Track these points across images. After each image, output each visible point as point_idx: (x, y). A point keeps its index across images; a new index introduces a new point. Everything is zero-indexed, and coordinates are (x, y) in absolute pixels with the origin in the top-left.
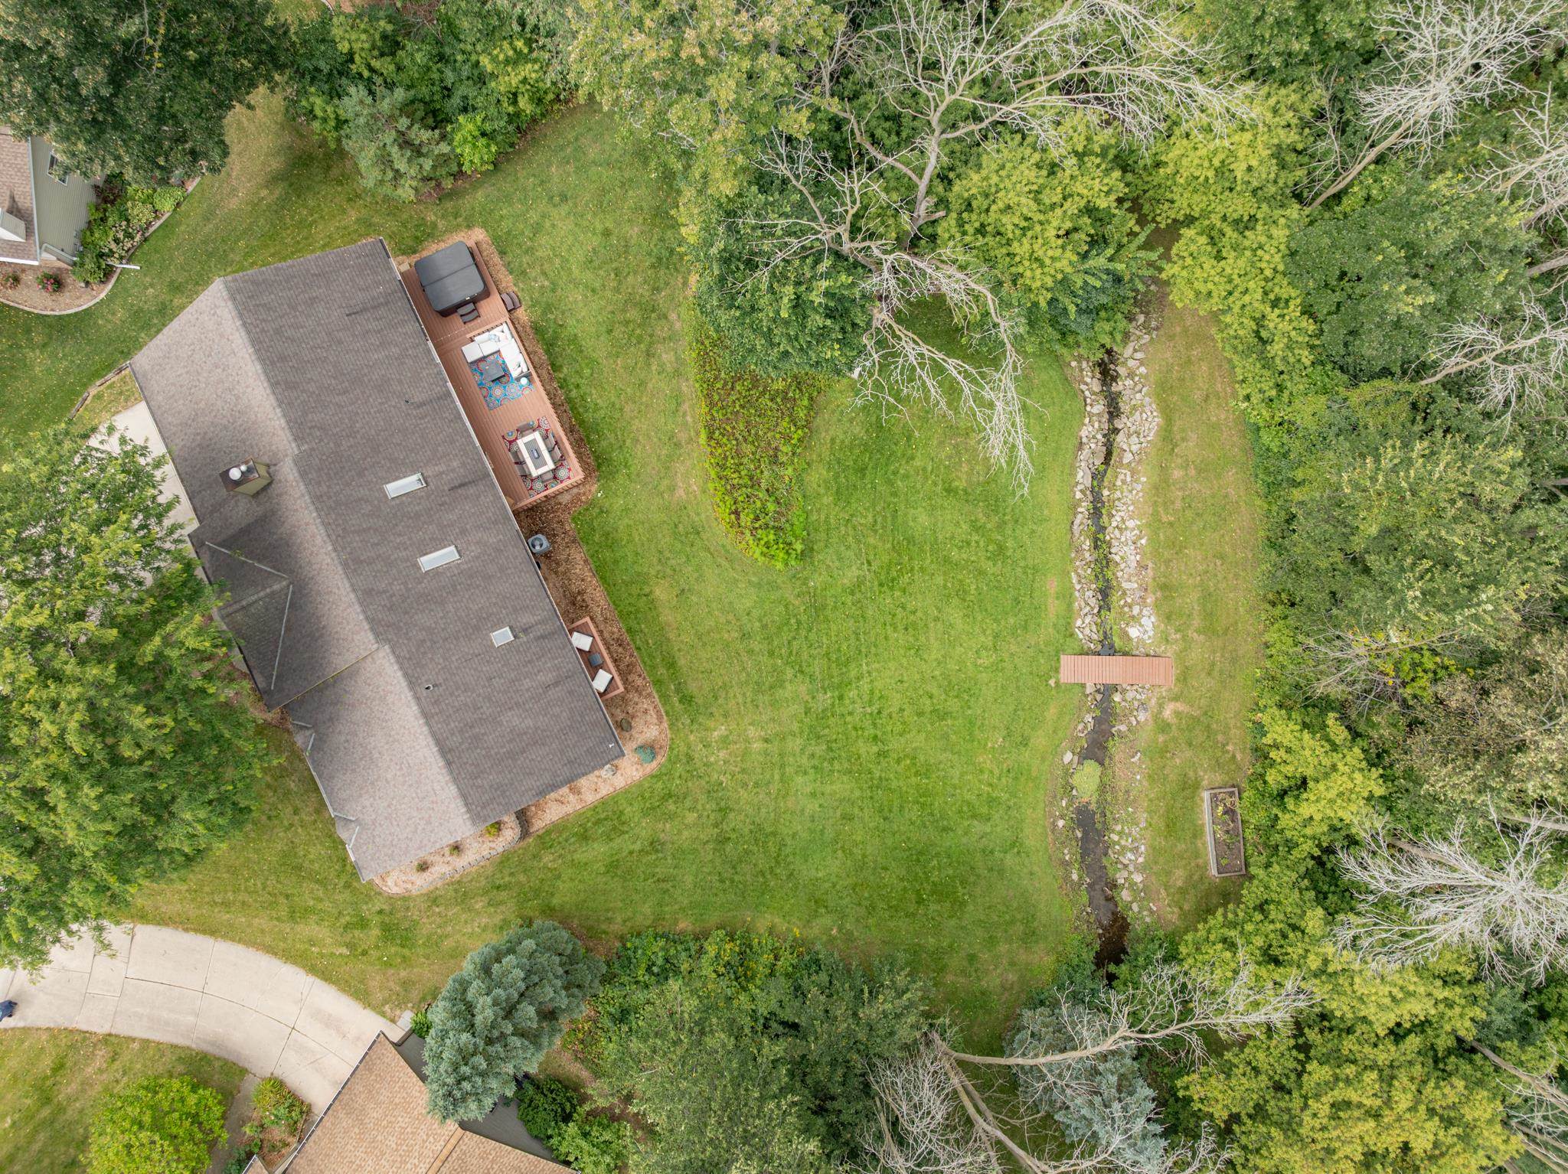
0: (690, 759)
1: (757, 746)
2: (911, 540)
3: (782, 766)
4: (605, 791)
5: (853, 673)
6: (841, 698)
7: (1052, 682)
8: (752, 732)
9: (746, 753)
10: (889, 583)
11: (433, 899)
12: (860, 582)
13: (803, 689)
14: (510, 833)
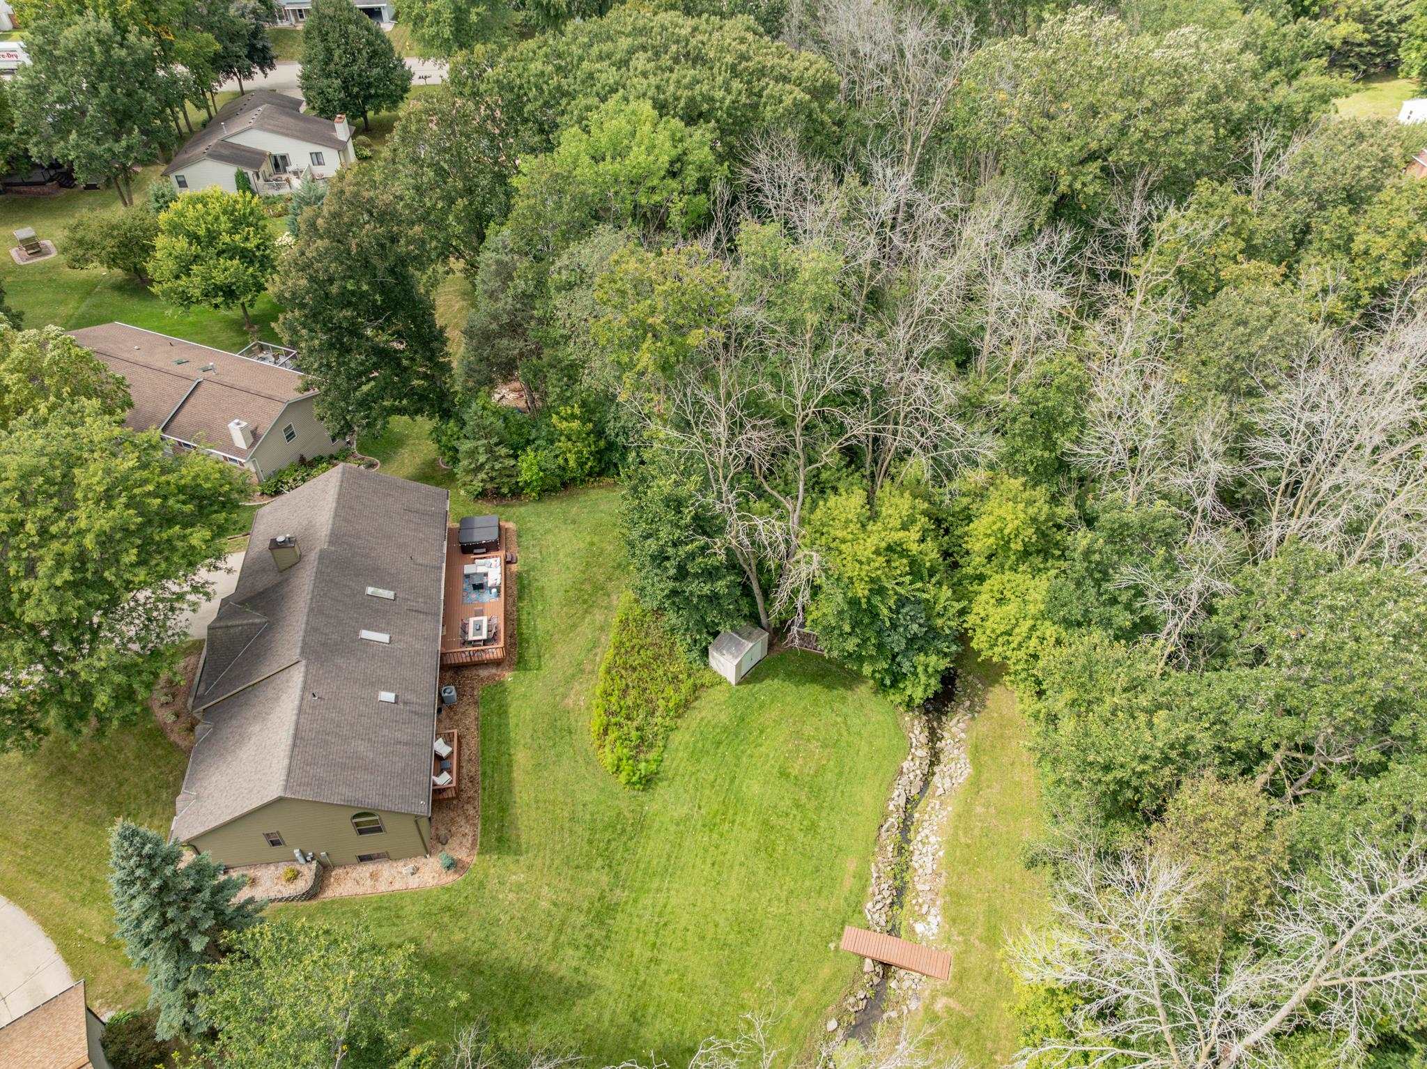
0: (482, 885)
1: (545, 904)
2: (740, 800)
3: (559, 932)
4: (398, 885)
5: (655, 885)
6: (635, 901)
7: (832, 946)
8: (545, 891)
9: (532, 906)
10: (710, 826)
12: (688, 818)
13: (605, 879)
14: (301, 885)
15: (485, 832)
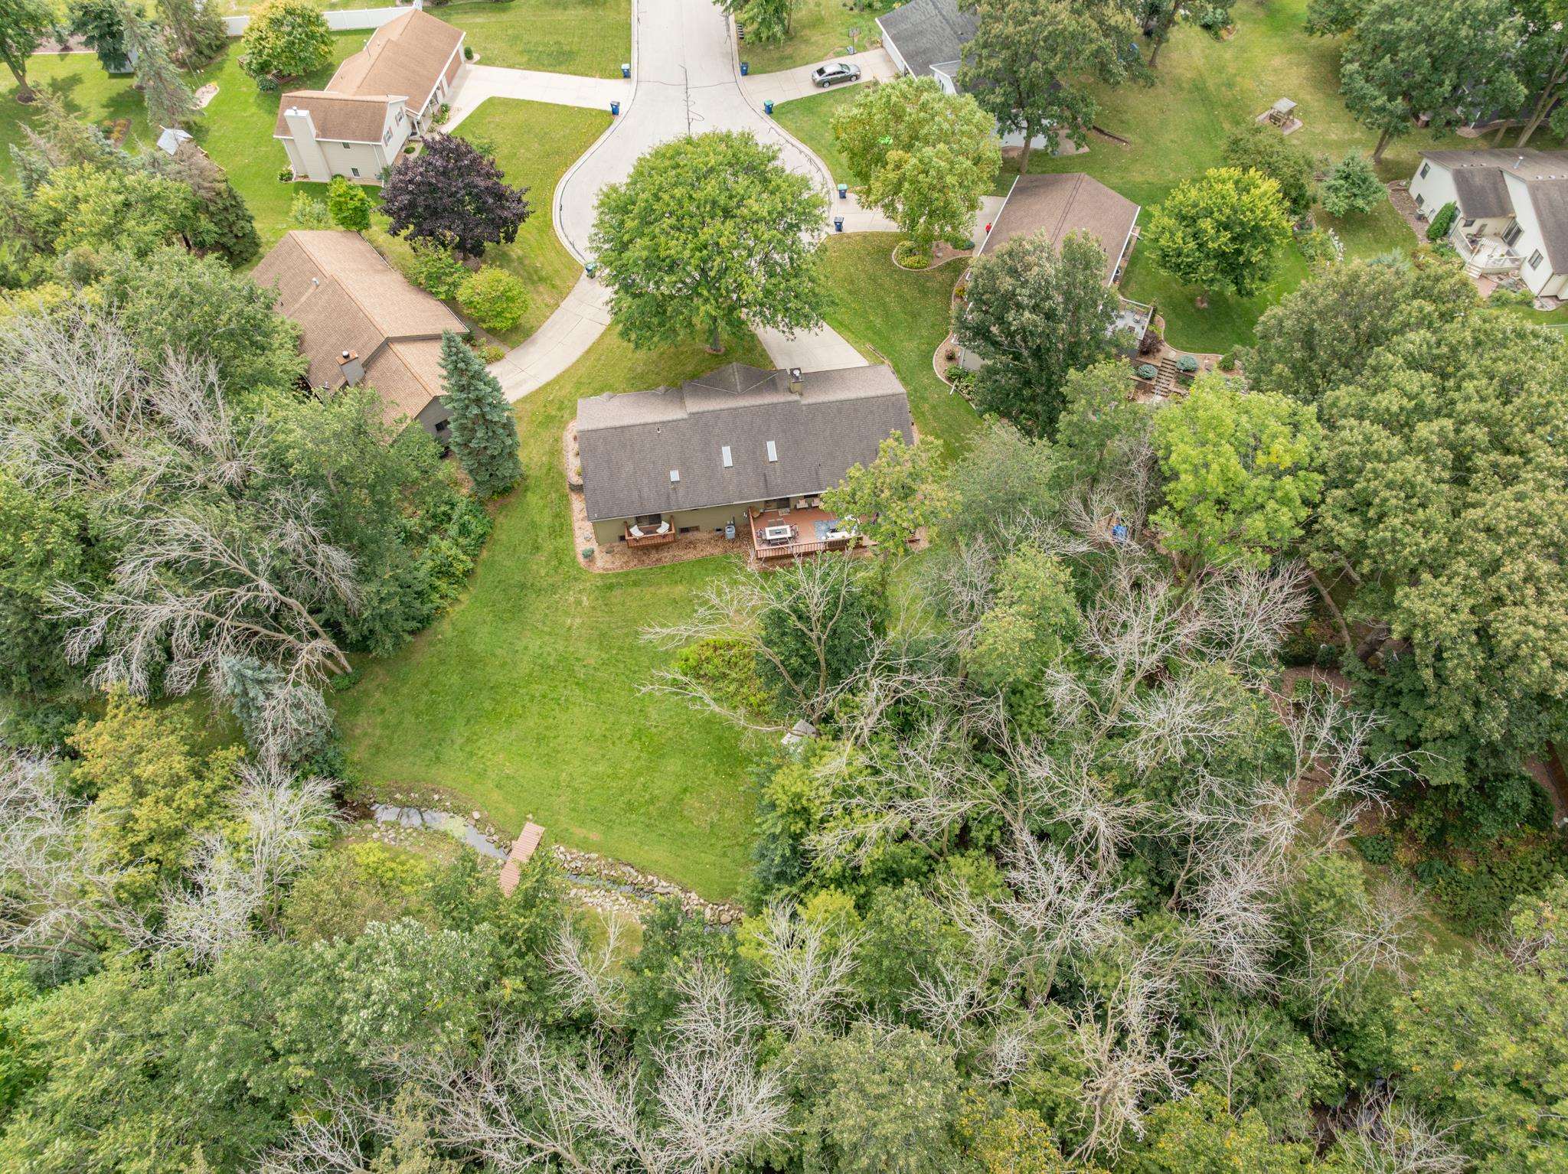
0: (576, 579)
1: (568, 622)
2: (662, 756)
3: (550, 634)
4: (578, 532)
5: (589, 696)
6: (577, 684)
7: (530, 816)
8: (578, 621)
9: (567, 613)
10: (639, 734)
11: (557, 440)
12: (647, 718)
13: (593, 662)
14: (576, 480)
15: (617, 575)
